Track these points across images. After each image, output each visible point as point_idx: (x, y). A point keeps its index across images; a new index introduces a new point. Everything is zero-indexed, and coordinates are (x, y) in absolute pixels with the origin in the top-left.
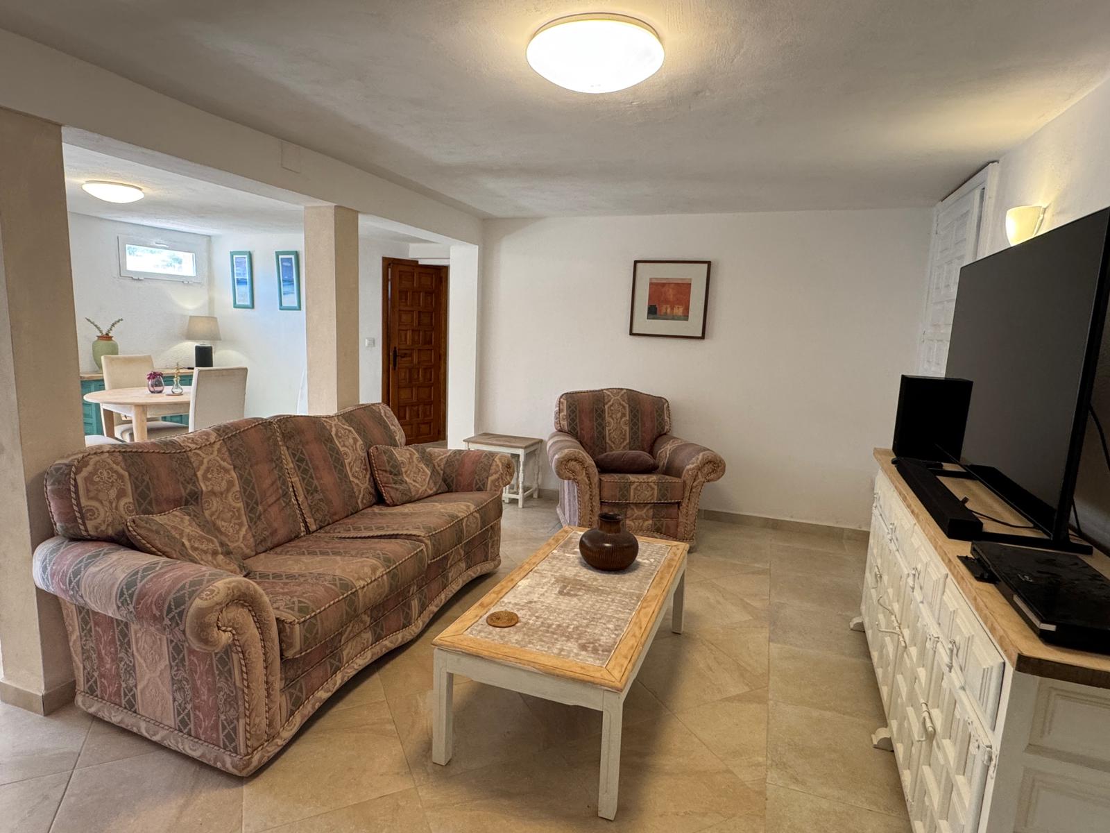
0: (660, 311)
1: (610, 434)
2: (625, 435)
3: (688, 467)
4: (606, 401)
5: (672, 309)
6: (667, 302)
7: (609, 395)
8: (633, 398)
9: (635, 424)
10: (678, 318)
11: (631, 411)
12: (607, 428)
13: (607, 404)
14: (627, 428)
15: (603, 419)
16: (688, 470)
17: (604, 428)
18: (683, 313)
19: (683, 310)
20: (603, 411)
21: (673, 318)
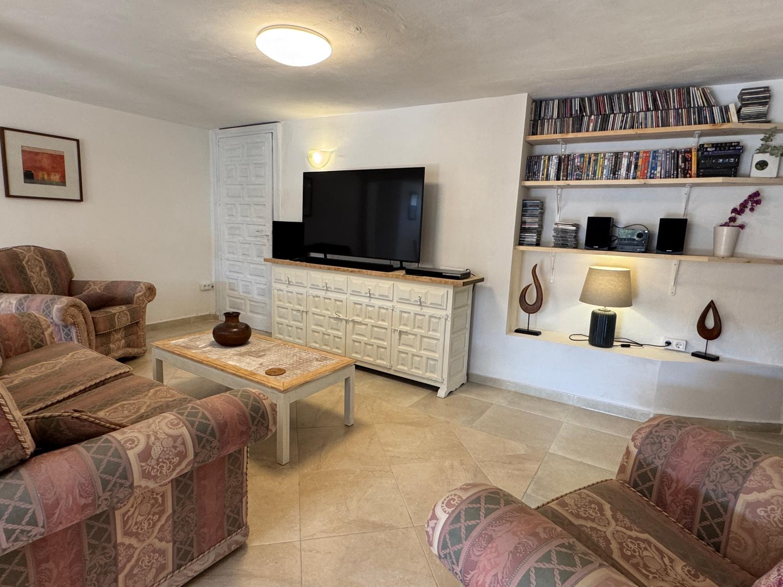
0: (38, 176)
1: (36, 286)
2: (48, 285)
3: (136, 295)
4: (21, 258)
5: (49, 175)
6: (42, 169)
7: (21, 253)
8: (43, 253)
9: (53, 275)
10: (57, 184)
11: (47, 265)
12: (32, 282)
13: (23, 260)
14: (48, 279)
15: (26, 274)
16: (138, 297)
17: (29, 282)
18: (60, 179)
19: (60, 177)
20: (23, 267)
21: (51, 183)
